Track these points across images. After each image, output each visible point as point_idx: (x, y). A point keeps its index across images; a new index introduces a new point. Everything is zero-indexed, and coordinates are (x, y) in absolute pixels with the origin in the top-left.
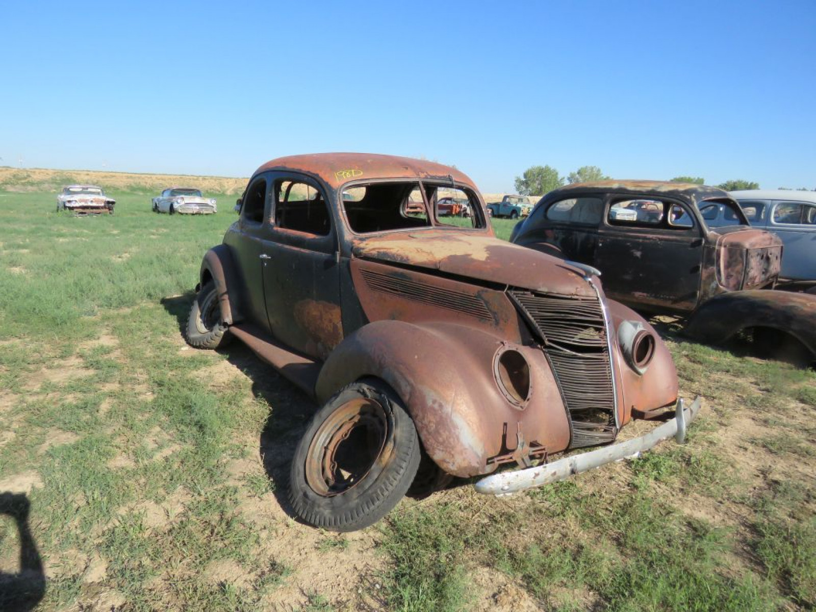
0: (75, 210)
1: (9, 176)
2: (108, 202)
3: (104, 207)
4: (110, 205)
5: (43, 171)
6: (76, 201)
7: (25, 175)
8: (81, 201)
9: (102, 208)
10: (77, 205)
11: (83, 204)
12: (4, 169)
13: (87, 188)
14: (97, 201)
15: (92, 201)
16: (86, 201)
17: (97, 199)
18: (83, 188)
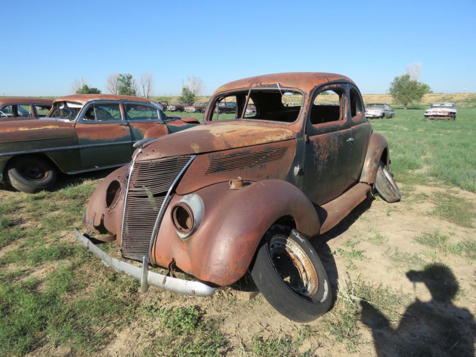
0: (429, 117)
1: (440, 98)
2: (451, 113)
3: (448, 116)
4: (452, 115)
5: (461, 94)
6: (430, 112)
7: (450, 97)
8: (433, 112)
9: (446, 116)
10: (431, 114)
11: (435, 114)
12: (439, 94)
13: (444, 104)
14: (444, 112)
15: (440, 112)
16: (436, 112)
17: (445, 110)
18: (441, 104)
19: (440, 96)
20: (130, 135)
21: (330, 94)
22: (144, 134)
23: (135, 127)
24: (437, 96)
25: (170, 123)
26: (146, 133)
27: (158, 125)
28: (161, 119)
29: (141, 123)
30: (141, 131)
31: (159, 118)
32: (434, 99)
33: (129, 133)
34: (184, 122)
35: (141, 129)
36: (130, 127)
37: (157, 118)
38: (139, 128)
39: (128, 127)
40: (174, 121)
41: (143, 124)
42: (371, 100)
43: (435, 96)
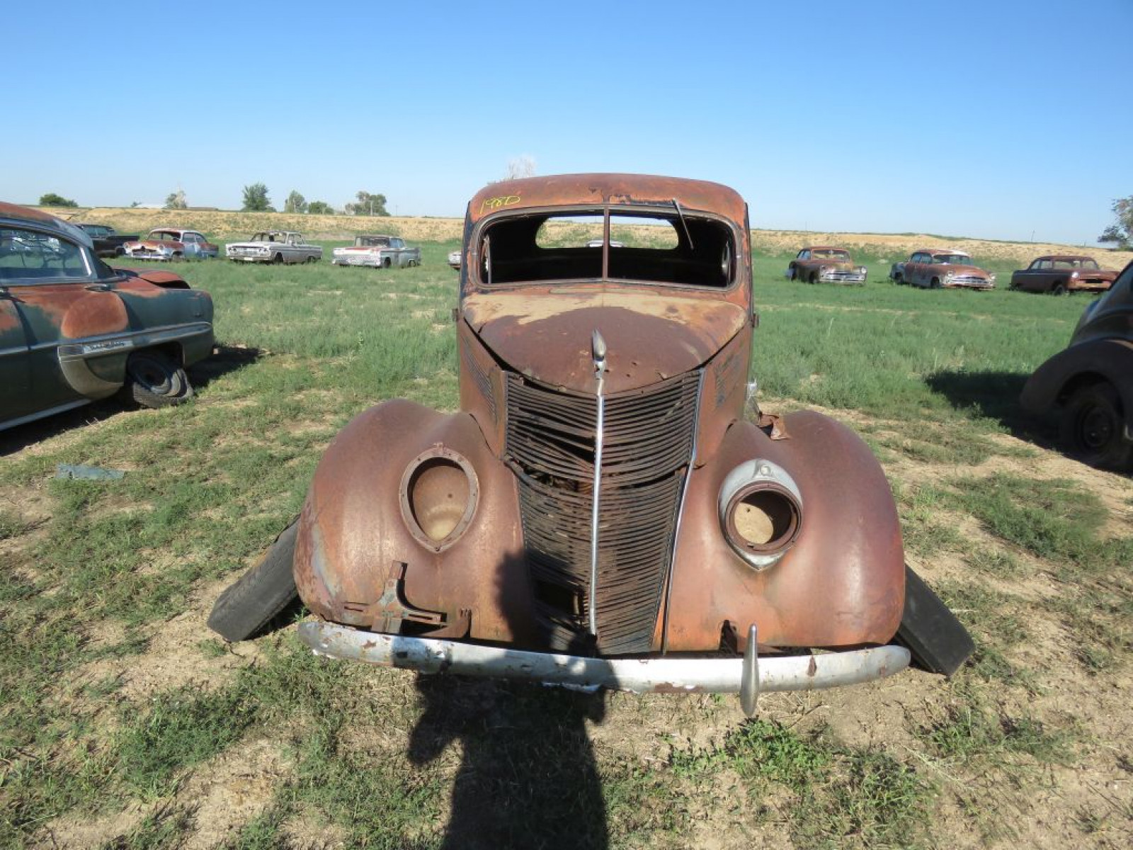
19: (569, 228)
20: (21, 326)
21: (336, 214)
22: (61, 322)
23: (29, 302)
24: (563, 226)
25: (121, 287)
26: (64, 320)
27: (93, 292)
28: (96, 276)
29: (41, 287)
30: (50, 314)
31: (90, 272)
32: (559, 233)
33: (16, 323)
34: (151, 282)
35: (49, 307)
36: (14, 300)
37: (82, 271)
38: (41, 306)
39: (9, 302)
40: (126, 280)
41: (51, 290)
42: (441, 229)
43: (560, 226)
